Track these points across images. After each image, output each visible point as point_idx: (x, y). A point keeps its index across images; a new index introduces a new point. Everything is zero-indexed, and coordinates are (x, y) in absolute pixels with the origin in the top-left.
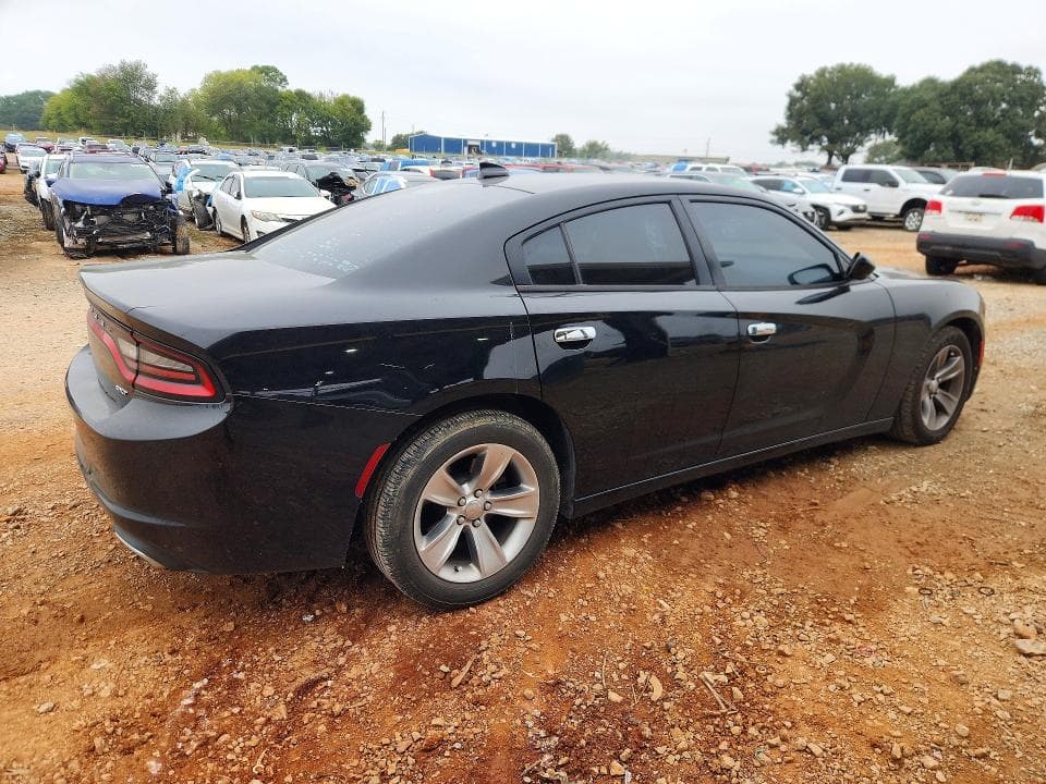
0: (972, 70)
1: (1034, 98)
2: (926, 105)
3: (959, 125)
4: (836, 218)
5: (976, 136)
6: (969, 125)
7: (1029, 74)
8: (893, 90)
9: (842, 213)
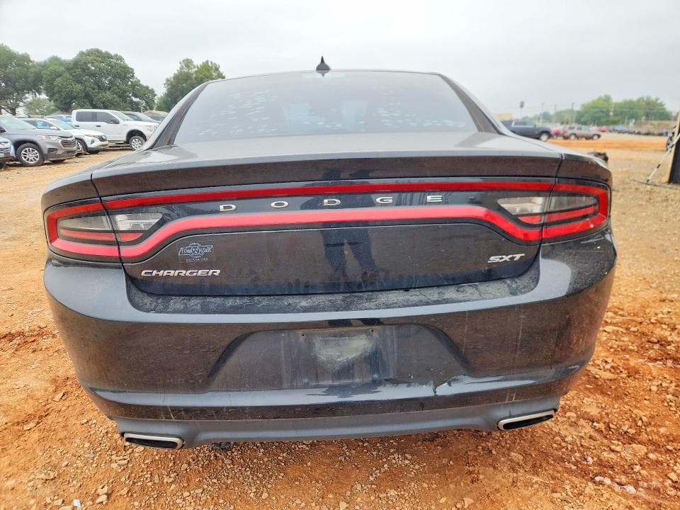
0: (82, 54)
1: (126, 74)
2: (60, 75)
3: (88, 89)
4: (90, 146)
5: (100, 95)
6: (94, 89)
7: (117, 60)
8: (31, 64)
9: (93, 142)
